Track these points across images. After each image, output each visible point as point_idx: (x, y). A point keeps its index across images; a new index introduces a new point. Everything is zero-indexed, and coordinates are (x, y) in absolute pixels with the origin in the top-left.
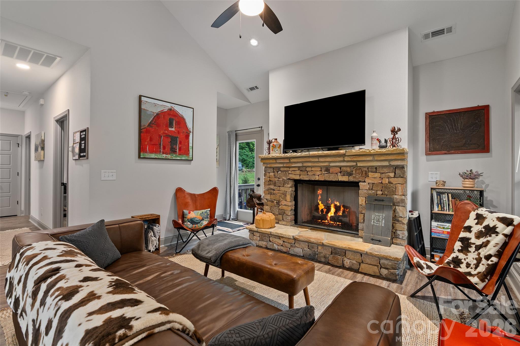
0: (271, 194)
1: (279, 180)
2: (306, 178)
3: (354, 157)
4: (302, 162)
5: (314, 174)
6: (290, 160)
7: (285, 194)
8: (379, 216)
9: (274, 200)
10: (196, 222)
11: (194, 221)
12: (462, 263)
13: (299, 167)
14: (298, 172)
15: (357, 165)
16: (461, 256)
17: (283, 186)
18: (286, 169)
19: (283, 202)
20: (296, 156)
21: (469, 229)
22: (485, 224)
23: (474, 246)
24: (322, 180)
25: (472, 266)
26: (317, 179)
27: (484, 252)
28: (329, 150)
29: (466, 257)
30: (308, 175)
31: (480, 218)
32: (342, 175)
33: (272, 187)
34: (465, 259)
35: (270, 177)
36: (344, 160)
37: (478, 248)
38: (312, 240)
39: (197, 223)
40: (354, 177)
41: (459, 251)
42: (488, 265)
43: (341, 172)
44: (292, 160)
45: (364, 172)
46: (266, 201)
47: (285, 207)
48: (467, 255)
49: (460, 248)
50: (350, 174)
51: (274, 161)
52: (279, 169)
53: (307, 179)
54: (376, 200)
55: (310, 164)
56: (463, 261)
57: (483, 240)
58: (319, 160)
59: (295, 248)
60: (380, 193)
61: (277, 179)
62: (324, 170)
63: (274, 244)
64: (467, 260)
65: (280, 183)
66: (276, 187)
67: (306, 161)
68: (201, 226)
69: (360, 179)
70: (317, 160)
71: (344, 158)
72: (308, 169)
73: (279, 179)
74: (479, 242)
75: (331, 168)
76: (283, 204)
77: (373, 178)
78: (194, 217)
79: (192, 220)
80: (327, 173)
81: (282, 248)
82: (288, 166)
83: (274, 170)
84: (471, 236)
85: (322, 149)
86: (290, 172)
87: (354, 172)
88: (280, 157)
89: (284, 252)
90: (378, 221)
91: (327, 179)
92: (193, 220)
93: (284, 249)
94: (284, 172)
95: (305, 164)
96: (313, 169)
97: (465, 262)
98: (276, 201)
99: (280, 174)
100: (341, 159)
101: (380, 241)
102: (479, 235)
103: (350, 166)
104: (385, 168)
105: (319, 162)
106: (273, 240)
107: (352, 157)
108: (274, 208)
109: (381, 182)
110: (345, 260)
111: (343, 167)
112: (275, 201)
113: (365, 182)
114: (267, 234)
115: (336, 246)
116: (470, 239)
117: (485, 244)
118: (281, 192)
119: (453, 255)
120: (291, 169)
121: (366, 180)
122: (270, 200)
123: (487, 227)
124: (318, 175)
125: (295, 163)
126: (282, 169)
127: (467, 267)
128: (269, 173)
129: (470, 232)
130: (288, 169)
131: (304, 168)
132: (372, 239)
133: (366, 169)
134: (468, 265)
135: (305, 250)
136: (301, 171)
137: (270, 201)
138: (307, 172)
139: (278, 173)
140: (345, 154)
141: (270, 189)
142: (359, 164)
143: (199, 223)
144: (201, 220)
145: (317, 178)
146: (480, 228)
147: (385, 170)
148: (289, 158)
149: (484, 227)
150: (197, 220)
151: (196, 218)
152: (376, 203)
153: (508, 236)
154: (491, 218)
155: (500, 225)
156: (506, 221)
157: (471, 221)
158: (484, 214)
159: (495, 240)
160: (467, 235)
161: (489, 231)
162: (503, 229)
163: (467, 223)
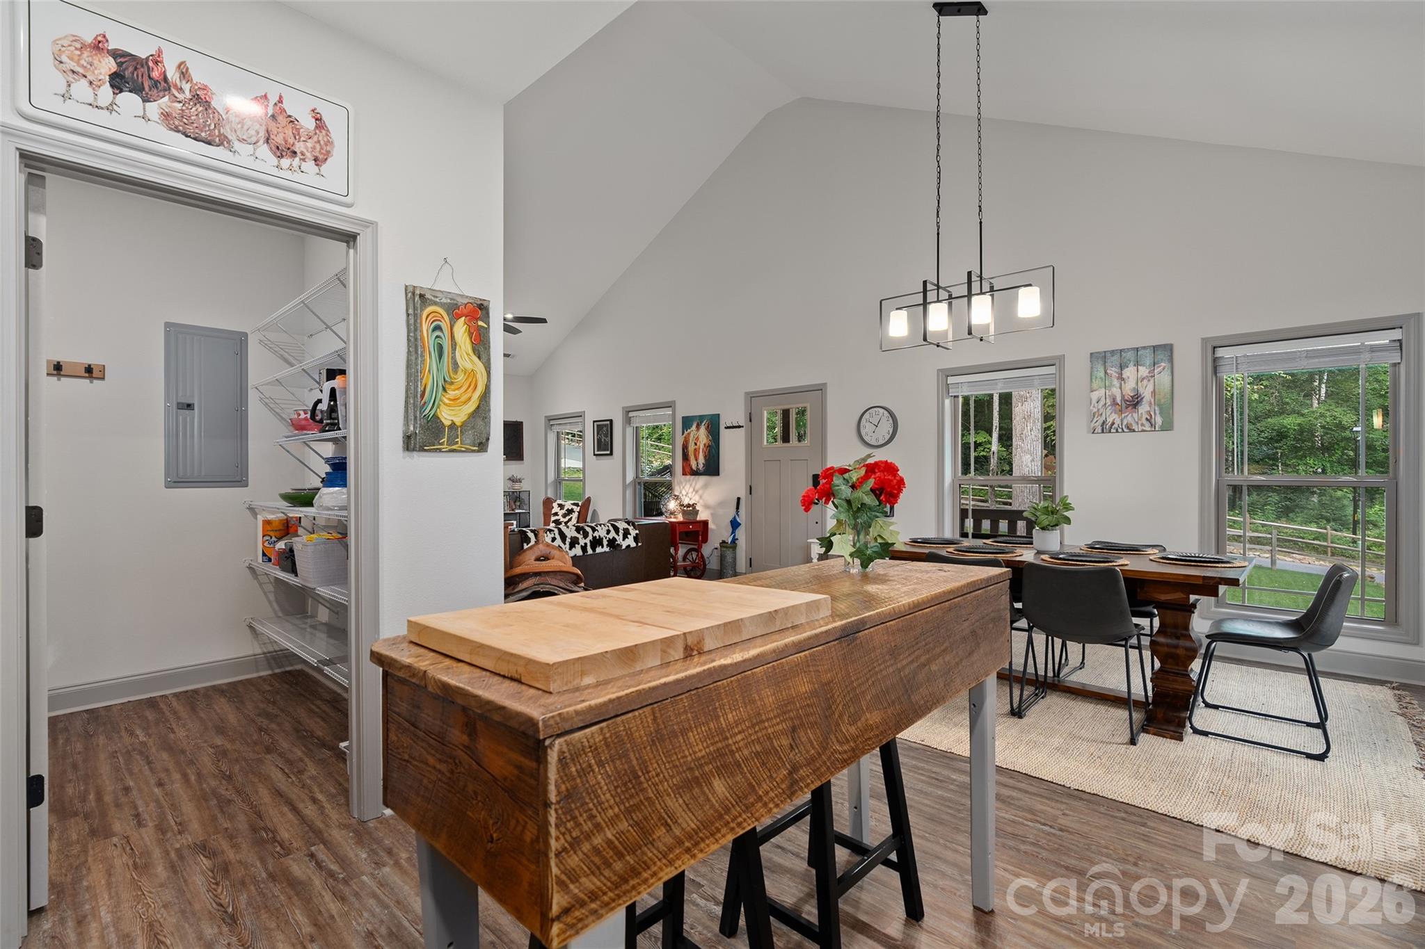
21: (556, 514)
22: (566, 508)
31: (561, 506)
57: (568, 518)
84: (559, 517)
102: (564, 516)
117: (570, 520)
123: (568, 510)
129: (558, 515)
146: (564, 511)
149: (566, 510)
153: (579, 512)
154: (568, 505)
155: (575, 507)
156: (577, 505)
157: (556, 509)
158: (563, 503)
159: (575, 516)
160: (557, 518)
161: (570, 512)
162: (577, 509)
163: (553, 511)
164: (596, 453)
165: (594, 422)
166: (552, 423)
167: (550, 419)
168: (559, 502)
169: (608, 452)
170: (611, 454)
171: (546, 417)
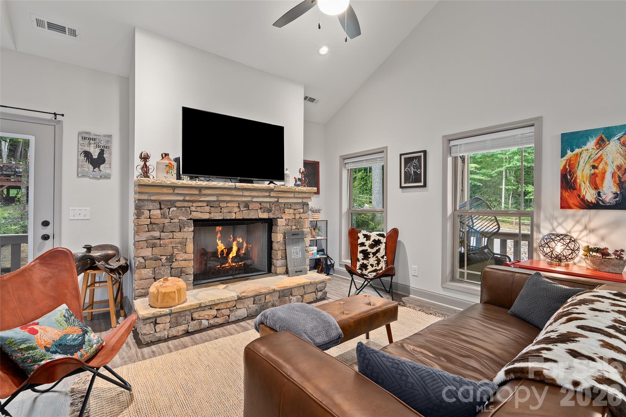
0: (154, 246)
1: (172, 221)
2: (218, 216)
3: (280, 193)
4: (217, 195)
5: (231, 211)
6: (200, 191)
7: (184, 244)
8: (297, 249)
9: (161, 256)
10: (75, 346)
11: (69, 343)
12: (368, 266)
13: (208, 202)
14: (207, 209)
15: (278, 201)
16: (365, 262)
17: (180, 231)
18: (186, 204)
19: (181, 256)
20: (217, 186)
21: (363, 244)
22: (372, 239)
23: (371, 254)
24: (241, 218)
25: (374, 266)
26: (234, 218)
27: (379, 255)
28: (241, 181)
29: (368, 261)
30: (221, 212)
31: (367, 237)
32: (262, 211)
33: (157, 234)
34: (368, 263)
35: (150, 218)
36: (270, 195)
37: (374, 254)
38: (263, 291)
39: (80, 346)
40: (273, 213)
41: (363, 259)
42: (385, 261)
43: (261, 208)
44: (204, 192)
45: (282, 208)
46: (143, 261)
47: (183, 264)
48: (368, 260)
49: (363, 257)
50: (269, 211)
51: (170, 190)
52: (172, 203)
53: (220, 218)
54: (293, 235)
55: (228, 198)
56: (367, 264)
57: (376, 249)
58: (244, 194)
59: (236, 311)
60: (294, 227)
61: (168, 220)
62: (243, 206)
63: (202, 320)
64: (370, 263)
65: (174, 227)
66: (164, 233)
67: (226, 194)
68: (92, 346)
69: (278, 216)
70: (241, 193)
71: (270, 193)
72: (222, 205)
73: (171, 219)
74: (374, 250)
75: (250, 204)
76: (181, 259)
77: (289, 214)
78: (61, 334)
79: (60, 345)
80: (245, 210)
81: (217, 320)
82: (192, 199)
83: (160, 206)
84: (367, 248)
85: (230, 179)
86: (193, 209)
87: (273, 208)
88: (187, 186)
89: (219, 325)
90: (297, 254)
91: (246, 217)
92: (63, 342)
93: (220, 320)
94: (183, 209)
95: (221, 198)
96: (229, 205)
97: (369, 265)
98: (166, 257)
99: (175, 212)
100: (267, 194)
101: (301, 271)
102: (372, 246)
103: (270, 202)
104: (297, 205)
105: (242, 196)
106: (200, 316)
107: (278, 193)
108: (161, 270)
109: (294, 217)
110: (291, 299)
111: (263, 203)
112: (164, 258)
113: (282, 218)
114: (187, 310)
115: (287, 286)
116: (367, 250)
117: (378, 251)
118: (178, 240)
119: (361, 263)
120: (195, 204)
121: (283, 216)
122: (151, 256)
123: (374, 241)
124: (235, 213)
125: (206, 195)
126: (178, 204)
127: (372, 267)
128: (150, 210)
129: (365, 246)
130: (191, 204)
131: (217, 203)
132: (296, 272)
133: (283, 205)
134: (372, 265)
135: (249, 308)
136: (211, 207)
137: (151, 259)
138: (221, 208)
139: (171, 209)
140: (273, 189)
141: (151, 238)
142: (281, 200)
143: (83, 342)
144: (84, 335)
145: (233, 216)
146: (370, 242)
147: (297, 207)
148: (200, 188)
149: (373, 241)
150: (74, 340)
151: (66, 335)
152: (294, 237)
153: (386, 243)
154: (374, 236)
155: (381, 238)
156: (382, 236)
157: (362, 240)
158: (368, 234)
159: (382, 246)
160: (364, 248)
161: (377, 243)
162: (383, 240)
163: (360, 241)
164: (403, 185)
165: (401, 155)
166: (346, 161)
167: (344, 158)
168: (365, 232)
169: (422, 184)
170: (425, 186)
171: (341, 156)
